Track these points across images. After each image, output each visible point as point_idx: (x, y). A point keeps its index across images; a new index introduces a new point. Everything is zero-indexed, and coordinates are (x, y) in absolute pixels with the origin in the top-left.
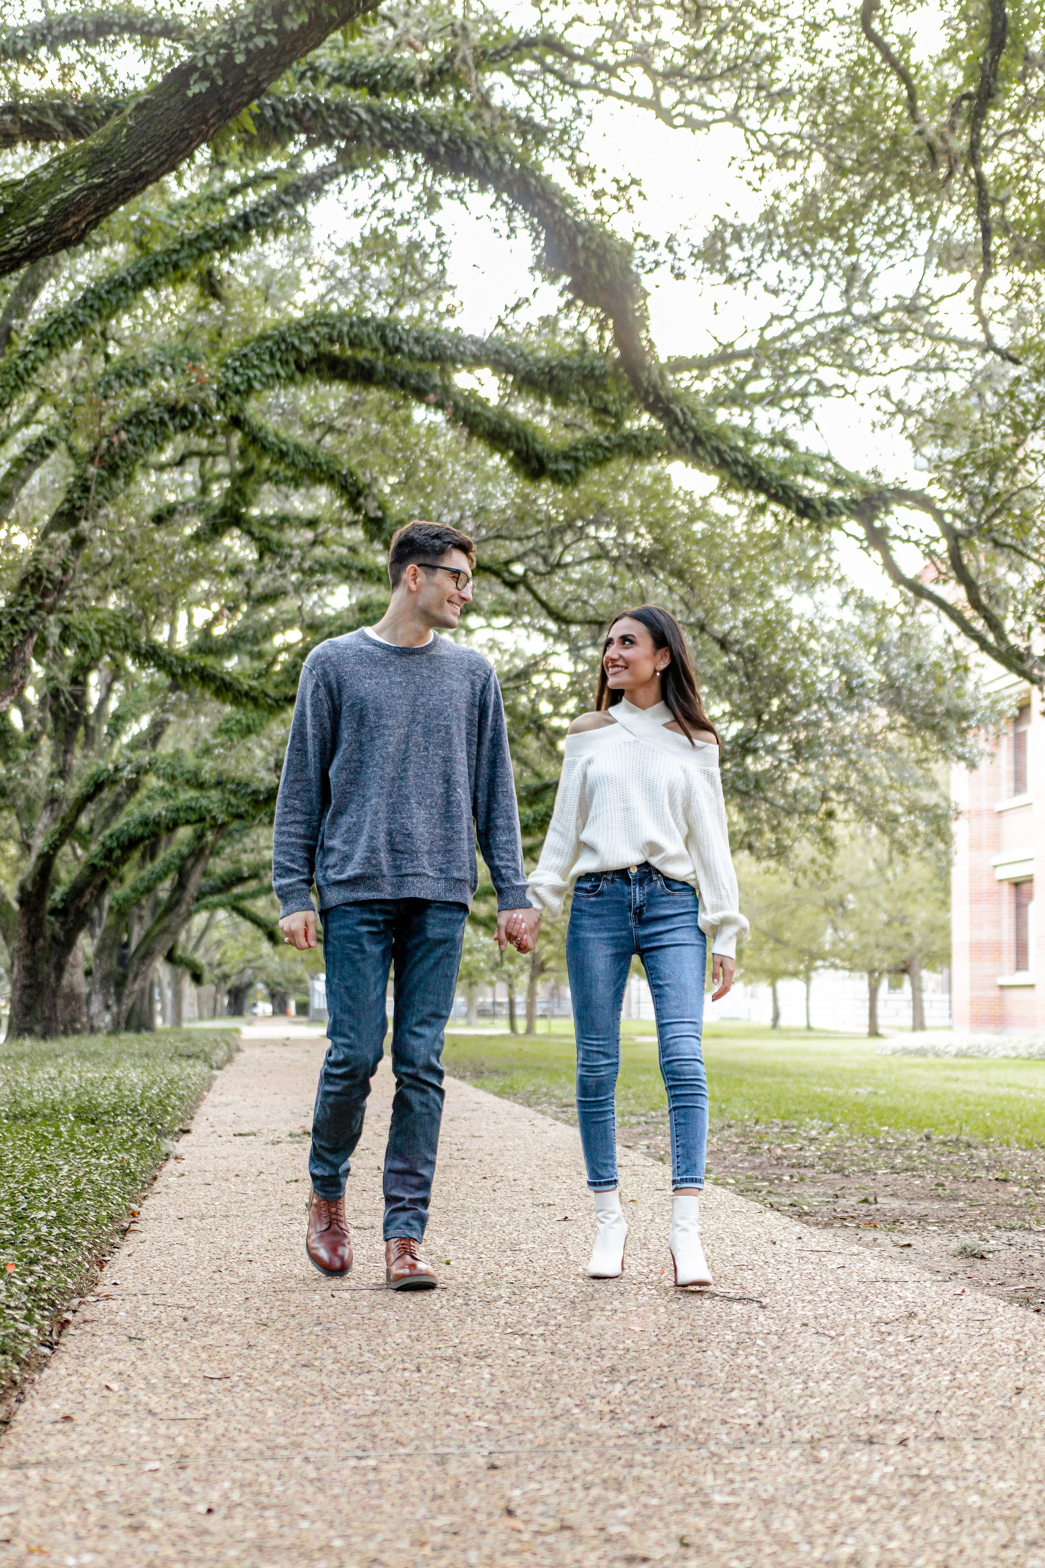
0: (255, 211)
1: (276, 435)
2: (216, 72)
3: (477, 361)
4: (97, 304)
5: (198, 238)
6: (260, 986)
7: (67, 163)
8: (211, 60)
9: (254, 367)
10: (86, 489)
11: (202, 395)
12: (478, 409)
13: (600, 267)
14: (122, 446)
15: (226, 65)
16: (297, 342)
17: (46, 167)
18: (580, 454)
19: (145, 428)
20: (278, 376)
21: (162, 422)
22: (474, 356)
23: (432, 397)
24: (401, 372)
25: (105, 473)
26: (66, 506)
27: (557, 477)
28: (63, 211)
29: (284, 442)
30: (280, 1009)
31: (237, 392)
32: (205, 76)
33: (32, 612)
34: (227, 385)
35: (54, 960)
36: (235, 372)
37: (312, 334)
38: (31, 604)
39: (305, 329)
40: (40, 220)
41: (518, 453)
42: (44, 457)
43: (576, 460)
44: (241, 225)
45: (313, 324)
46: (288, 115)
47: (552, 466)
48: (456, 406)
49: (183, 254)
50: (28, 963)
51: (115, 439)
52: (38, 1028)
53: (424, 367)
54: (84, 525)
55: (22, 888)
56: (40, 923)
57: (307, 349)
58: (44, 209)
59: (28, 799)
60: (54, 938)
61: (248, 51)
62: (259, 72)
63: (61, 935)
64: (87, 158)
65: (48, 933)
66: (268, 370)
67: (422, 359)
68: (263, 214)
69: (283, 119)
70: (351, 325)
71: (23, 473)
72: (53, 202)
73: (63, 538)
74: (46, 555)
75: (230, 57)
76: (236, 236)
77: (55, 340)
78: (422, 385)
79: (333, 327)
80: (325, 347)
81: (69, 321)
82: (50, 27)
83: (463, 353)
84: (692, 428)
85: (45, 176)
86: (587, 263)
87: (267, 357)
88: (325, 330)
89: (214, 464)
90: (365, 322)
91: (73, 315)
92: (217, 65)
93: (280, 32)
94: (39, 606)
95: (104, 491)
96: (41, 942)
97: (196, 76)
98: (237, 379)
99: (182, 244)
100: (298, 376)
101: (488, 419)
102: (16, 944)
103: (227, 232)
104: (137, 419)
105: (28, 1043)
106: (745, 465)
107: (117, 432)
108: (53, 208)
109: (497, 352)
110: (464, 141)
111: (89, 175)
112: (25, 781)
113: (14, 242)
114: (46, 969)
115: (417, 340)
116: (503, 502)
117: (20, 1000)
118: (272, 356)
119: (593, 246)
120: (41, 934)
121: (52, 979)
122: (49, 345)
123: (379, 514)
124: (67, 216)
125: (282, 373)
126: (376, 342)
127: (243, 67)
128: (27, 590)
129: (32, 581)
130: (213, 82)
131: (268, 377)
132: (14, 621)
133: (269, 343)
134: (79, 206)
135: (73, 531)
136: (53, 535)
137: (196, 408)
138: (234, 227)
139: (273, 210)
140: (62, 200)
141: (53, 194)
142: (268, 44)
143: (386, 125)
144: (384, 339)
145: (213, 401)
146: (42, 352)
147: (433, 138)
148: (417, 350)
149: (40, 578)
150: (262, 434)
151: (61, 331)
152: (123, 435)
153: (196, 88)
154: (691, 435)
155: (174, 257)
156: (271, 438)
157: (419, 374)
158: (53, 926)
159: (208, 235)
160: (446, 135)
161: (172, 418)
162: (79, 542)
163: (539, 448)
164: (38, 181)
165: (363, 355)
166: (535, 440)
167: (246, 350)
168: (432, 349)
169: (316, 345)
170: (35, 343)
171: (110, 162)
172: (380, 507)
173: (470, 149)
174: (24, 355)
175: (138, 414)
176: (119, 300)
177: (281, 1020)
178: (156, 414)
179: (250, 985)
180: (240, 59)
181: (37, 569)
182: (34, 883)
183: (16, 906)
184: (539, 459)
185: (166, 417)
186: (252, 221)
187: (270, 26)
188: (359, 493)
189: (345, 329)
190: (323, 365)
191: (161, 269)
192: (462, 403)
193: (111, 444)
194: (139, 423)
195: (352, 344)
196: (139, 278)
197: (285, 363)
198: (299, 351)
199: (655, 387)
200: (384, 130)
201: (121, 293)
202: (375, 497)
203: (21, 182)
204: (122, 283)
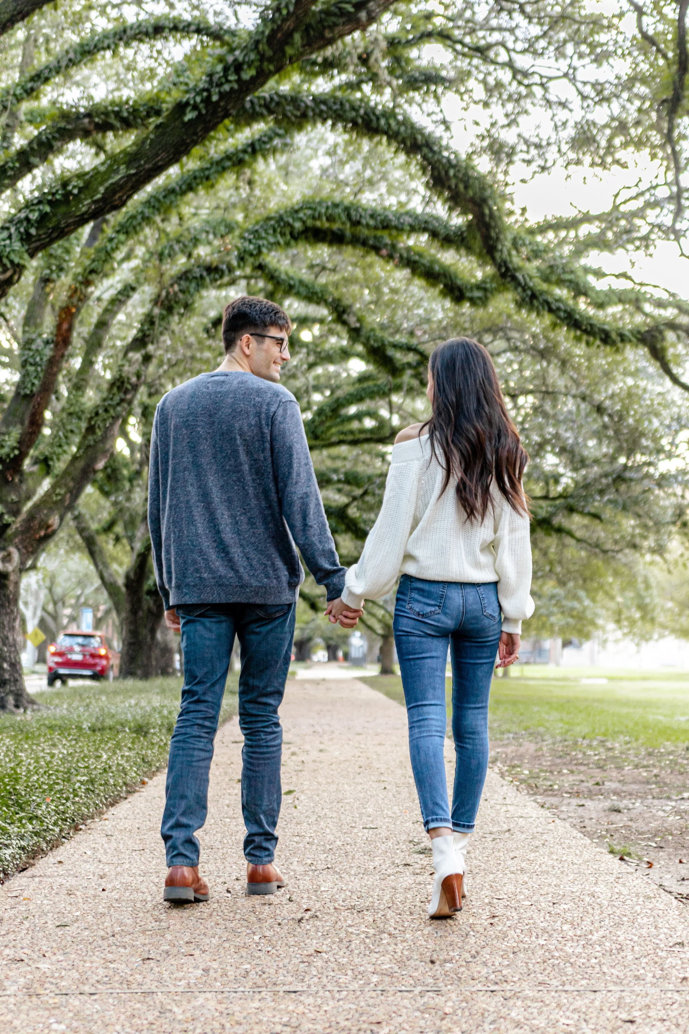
0: (259, 140)
1: (287, 274)
2: (201, 106)
3: (413, 229)
4: (157, 205)
5: (222, 160)
6: (319, 641)
7: (115, 161)
8: (198, 99)
9: (262, 238)
10: (152, 323)
11: (228, 259)
12: (417, 258)
13: (466, 187)
14: (175, 294)
15: (207, 101)
16: (291, 221)
17: (103, 164)
18: (488, 286)
19: (191, 282)
20: (278, 243)
21: (202, 277)
22: (411, 226)
23: (384, 252)
24: (362, 237)
25: (164, 312)
26: (140, 335)
27: (473, 302)
28: (112, 190)
29: (291, 278)
30: (333, 657)
31: (251, 255)
32: (195, 107)
33: (118, 404)
34: (245, 251)
35: (149, 626)
36: (250, 242)
37: (301, 215)
38: (117, 399)
39: (297, 212)
40: (99, 196)
41: (446, 286)
42: (128, 297)
43: (485, 290)
44: (250, 150)
45: (301, 209)
46: (260, 106)
47: (468, 294)
48: (401, 257)
49: (213, 170)
50: (132, 627)
51: (171, 290)
52: (139, 672)
53: (379, 233)
54: (151, 348)
55: (127, 577)
56: (139, 600)
57: (298, 225)
58: (102, 189)
59: (131, 516)
60: (149, 610)
61: (220, 93)
62: (227, 104)
63: (154, 609)
64: (127, 159)
65: (145, 607)
66: (272, 240)
67: (376, 228)
68: (264, 143)
69: (257, 109)
70: (327, 208)
71: (115, 308)
72: (107, 184)
73: (136, 356)
74: (126, 368)
75: (209, 97)
76: (247, 157)
77: (130, 229)
78: (378, 244)
79: (315, 210)
80: (310, 222)
81: (139, 217)
82: (125, 31)
83: (402, 224)
84: (530, 288)
85: (102, 169)
86: (456, 186)
87: (271, 231)
88: (309, 212)
89: (256, 283)
90: (336, 205)
91: (142, 213)
92: (202, 101)
93: (239, 81)
94: (122, 400)
95: (164, 324)
96: (141, 613)
97: (189, 108)
98: (252, 247)
99: (212, 164)
100: (293, 242)
101: (424, 265)
102: (124, 615)
103: (241, 155)
104: (185, 276)
105: (130, 683)
106: (565, 311)
107: (172, 285)
108: (107, 189)
109: (426, 222)
110: (374, 114)
111: (128, 168)
112: (127, 505)
113: (84, 209)
114: (144, 632)
115: (372, 216)
116: (440, 315)
117: (127, 653)
118: (275, 231)
119: (460, 175)
120: (140, 608)
121: (149, 639)
122: (127, 233)
123: (358, 325)
124: (114, 192)
125: (282, 241)
126: (344, 218)
127: (218, 102)
128: (115, 390)
129: (118, 384)
130: (200, 112)
131: (272, 244)
132: (106, 411)
133: (272, 222)
134: (122, 187)
135: (143, 352)
136: (131, 355)
137: (224, 267)
138: (245, 151)
139: (271, 139)
140: (112, 184)
141: (106, 180)
142: (232, 89)
143: (323, 107)
144: (349, 216)
145: (235, 263)
146: (122, 237)
147: (353, 114)
148: (372, 222)
149: (123, 383)
150: (276, 274)
151: (135, 223)
152: (176, 288)
153: (190, 116)
154: (529, 293)
155: (207, 173)
156: (283, 276)
157: (375, 237)
158: (148, 602)
159: (228, 157)
160: (362, 112)
161: (209, 274)
162: (147, 358)
163: (459, 282)
164: (98, 173)
165: (336, 226)
166: (456, 277)
167: (257, 227)
168: (382, 222)
169: (304, 222)
170: (118, 232)
171: (139, 160)
172: (359, 320)
173: (378, 119)
174: (111, 240)
175: (186, 272)
176: (171, 202)
177: (334, 664)
178: (197, 272)
179: (310, 639)
180: (215, 98)
181: (121, 376)
182: (135, 573)
183: (124, 589)
184: (460, 290)
185: (205, 274)
186: (257, 147)
187: (232, 77)
188: (344, 312)
189: (323, 211)
190: (310, 234)
191: (198, 181)
192: (405, 255)
193: (168, 293)
194: (187, 279)
195: (328, 219)
196: (184, 187)
197: (283, 234)
198: (292, 227)
199: (505, 262)
200: (322, 111)
201: (172, 197)
202: (354, 314)
203: (87, 173)
204: (173, 191)
